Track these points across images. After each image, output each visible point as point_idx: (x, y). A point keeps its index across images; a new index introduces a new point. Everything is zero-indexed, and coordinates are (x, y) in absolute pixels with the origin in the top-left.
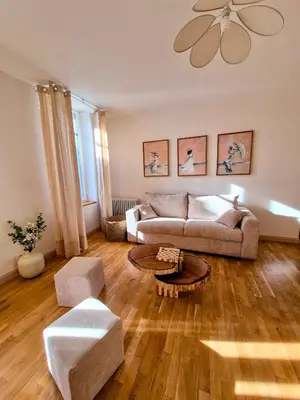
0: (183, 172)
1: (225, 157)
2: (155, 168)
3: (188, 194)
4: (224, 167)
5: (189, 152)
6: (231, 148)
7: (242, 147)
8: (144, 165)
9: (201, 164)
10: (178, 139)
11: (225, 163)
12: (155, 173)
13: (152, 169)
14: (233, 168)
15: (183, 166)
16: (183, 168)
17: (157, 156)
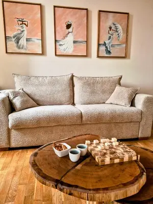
0: (61, 50)
1: (105, 39)
5: (69, 26)
6: (110, 28)
7: (120, 28)
8: (6, 37)
9: (81, 42)
10: (55, 7)
11: (105, 44)
12: (22, 48)
13: (18, 42)
14: (112, 50)
15: (61, 43)
16: (60, 45)
17: (25, 24)
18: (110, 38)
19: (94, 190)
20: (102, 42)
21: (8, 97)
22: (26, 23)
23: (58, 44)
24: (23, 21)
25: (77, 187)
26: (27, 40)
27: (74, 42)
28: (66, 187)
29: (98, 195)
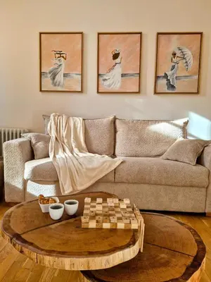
0: (105, 86)
1: (165, 68)
2: (60, 78)
3: (115, 119)
4: (165, 81)
5: (116, 56)
6: (174, 54)
7: (189, 54)
8: (41, 73)
9: (132, 75)
10: (99, 34)
11: (166, 76)
12: (59, 85)
13: (54, 79)
14: (176, 84)
15: (105, 77)
16: (105, 80)
17: (63, 57)
18: (173, 67)
19: (47, 251)
20: (161, 74)
21: (30, 141)
22: (64, 55)
23: (101, 79)
24: (60, 54)
25: (31, 244)
26: (65, 75)
27: (123, 75)
28: (19, 242)
29: (48, 257)
